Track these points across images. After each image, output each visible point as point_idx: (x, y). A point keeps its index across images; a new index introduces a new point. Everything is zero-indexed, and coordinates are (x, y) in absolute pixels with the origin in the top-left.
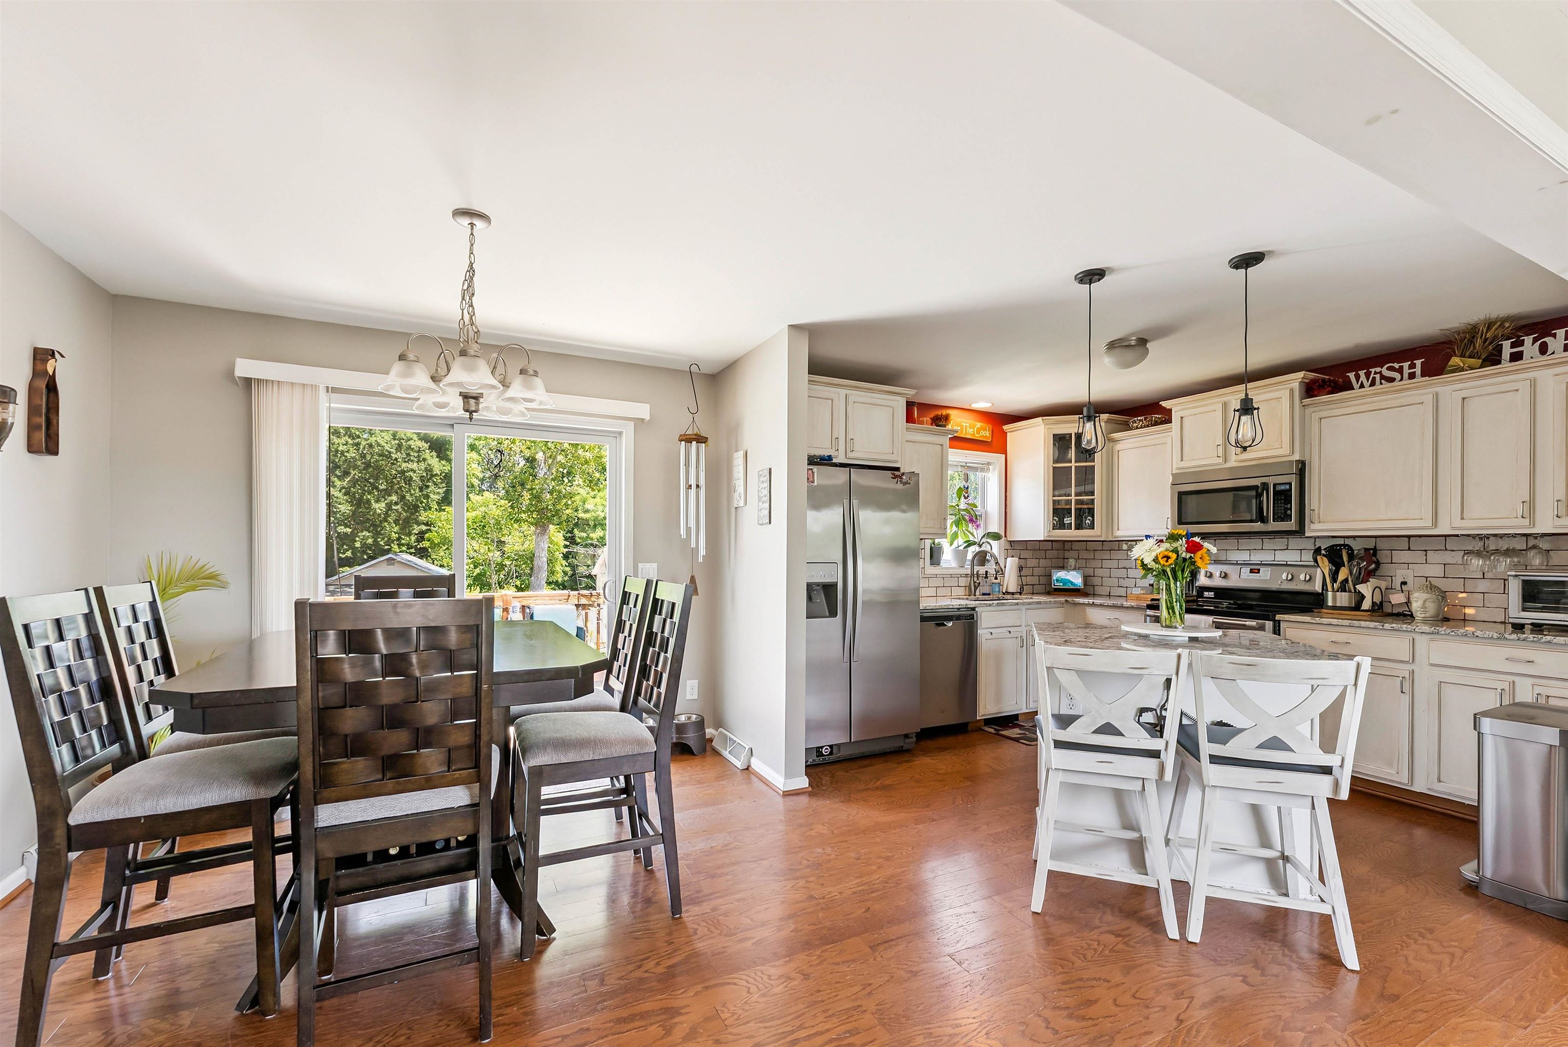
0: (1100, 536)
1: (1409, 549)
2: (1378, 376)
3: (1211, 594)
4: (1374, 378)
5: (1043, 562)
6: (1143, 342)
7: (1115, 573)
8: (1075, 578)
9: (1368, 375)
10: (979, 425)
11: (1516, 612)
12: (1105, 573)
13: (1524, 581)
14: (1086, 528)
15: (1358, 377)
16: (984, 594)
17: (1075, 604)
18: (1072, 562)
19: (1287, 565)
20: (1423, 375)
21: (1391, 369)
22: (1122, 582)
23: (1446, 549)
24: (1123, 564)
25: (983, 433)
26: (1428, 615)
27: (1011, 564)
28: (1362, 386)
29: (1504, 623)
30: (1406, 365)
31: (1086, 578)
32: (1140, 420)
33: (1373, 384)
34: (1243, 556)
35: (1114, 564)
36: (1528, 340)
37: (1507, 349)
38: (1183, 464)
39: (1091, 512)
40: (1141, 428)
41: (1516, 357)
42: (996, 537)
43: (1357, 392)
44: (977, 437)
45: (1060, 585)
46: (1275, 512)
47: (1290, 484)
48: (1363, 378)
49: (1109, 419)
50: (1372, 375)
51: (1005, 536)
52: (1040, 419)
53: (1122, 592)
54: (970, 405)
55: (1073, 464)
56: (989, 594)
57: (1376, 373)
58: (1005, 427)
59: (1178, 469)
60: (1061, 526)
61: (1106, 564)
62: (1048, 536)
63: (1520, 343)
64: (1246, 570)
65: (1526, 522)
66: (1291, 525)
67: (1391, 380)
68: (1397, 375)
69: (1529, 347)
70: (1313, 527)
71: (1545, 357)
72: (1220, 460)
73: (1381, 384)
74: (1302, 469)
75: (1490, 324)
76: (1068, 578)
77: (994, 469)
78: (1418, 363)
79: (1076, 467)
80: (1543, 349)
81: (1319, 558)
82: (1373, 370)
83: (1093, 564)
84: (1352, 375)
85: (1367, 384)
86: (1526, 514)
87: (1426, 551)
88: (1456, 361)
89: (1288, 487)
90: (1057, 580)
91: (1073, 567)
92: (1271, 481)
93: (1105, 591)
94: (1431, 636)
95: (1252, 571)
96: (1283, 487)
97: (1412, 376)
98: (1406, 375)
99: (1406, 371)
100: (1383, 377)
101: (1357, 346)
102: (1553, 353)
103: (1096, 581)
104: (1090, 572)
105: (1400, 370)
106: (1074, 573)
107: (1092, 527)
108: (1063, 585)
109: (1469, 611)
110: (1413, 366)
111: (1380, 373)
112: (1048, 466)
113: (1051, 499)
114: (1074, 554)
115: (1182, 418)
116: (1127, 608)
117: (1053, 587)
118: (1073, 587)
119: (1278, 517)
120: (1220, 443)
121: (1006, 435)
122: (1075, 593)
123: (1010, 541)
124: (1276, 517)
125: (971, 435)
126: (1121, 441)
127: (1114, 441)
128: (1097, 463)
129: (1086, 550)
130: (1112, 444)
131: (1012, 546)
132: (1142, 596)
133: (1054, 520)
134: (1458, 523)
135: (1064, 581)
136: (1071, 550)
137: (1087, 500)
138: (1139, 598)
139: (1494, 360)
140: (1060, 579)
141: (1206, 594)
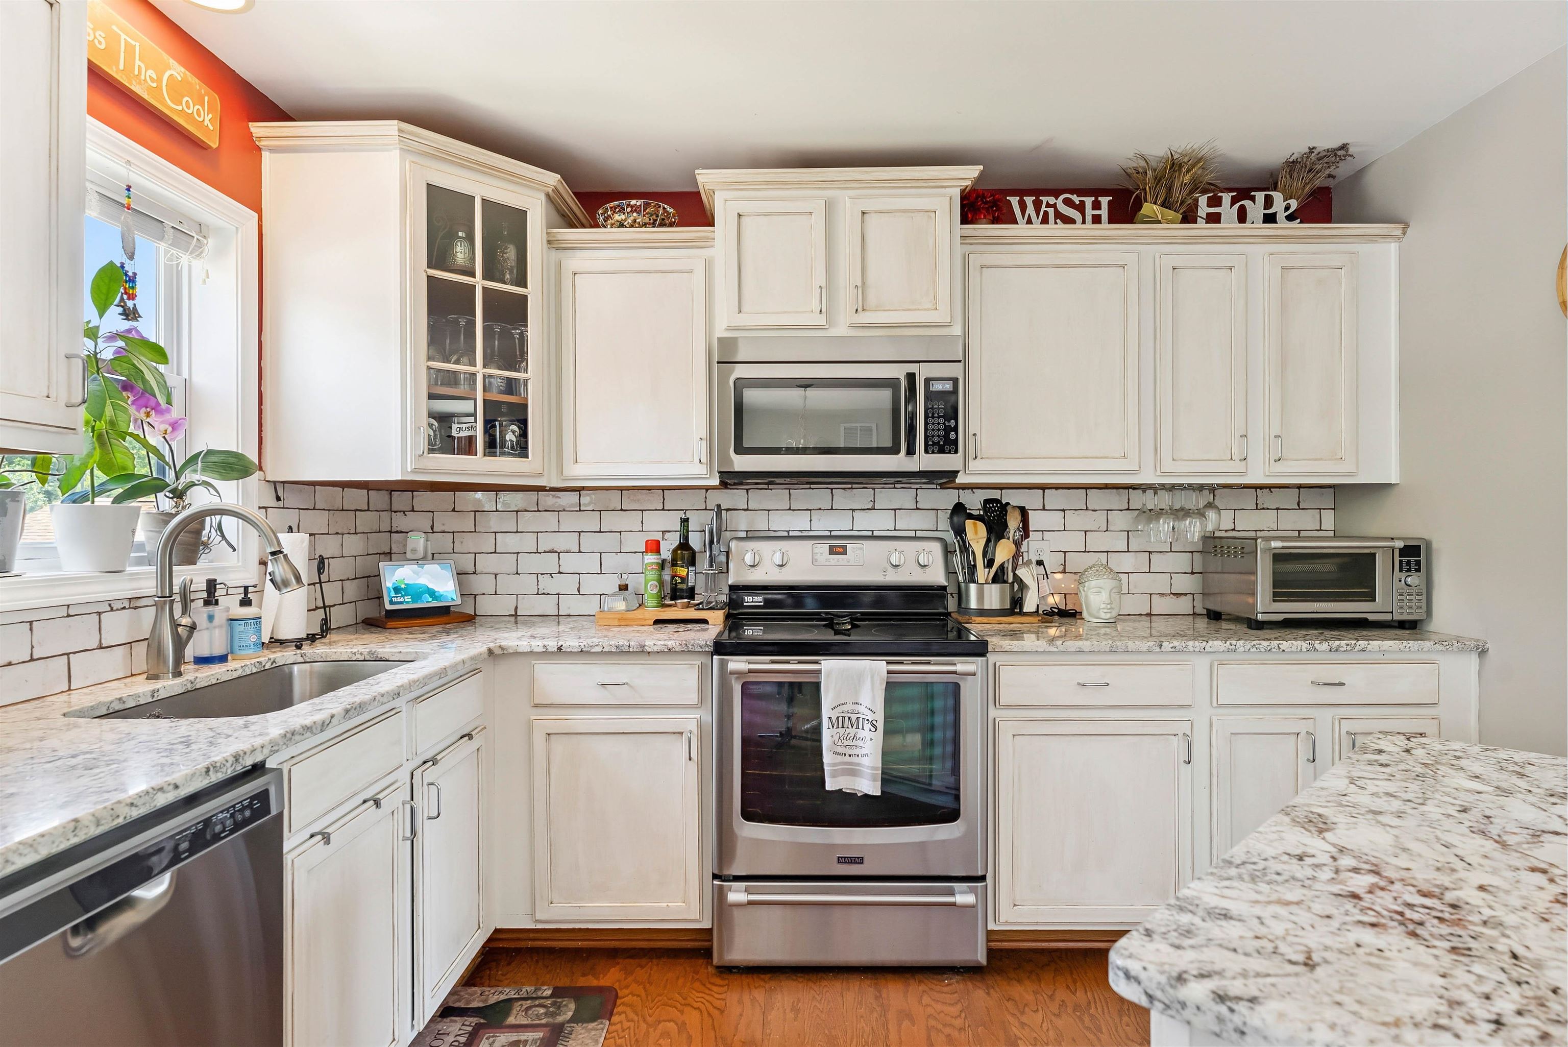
0: (540, 475)
1: (1044, 509)
2: (1051, 211)
4: (1046, 213)
5: (354, 545)
8: (437, 581)
9: (1037, 205)
11: (1264, 604)
12: (506, 564)
13: (1274, 555)
14: (508, 454)
15: (1023, 205)
18: (417, 542)
20: (1111, 221)
21: (1068, 202)
22: (546, 584)
23: (1087, 509)
24: (547, 541)
25: (191, 109)
28: (1029, 222)
30: (1089, 201)
33: (1045, 221)
34: (799, 523)
36: (1226, 198)
37: (1203, 209)
38: (744, 320)
39: (521, 411)
40: (632, 226)
41: (1214, 218)
42: (231, 465)
43: (1020, 229)
45: (408, 603)
46: (930, 433)
47: (955, 381)
48: (1030, 210)
49: (557, 187)
50: (1043, 208)
51: (261, 464)
52: (392, 127)
53: (547, 606)
55: (479, 282)
57: (1048, 205)
58: (258, 129)
59: (730, 328)
60: (450, 445)
61: (508, 542)
62: (415, 471)
63: (1215, 201)
64: (823, 548)
65: (1242, 467)
66: (952, 462)
67: (1068, 220)
68: (1076, 215)
69: (1228, 210)
70: (973, 465)
71: (1243, 227)
72: (817, 318)
73: (1056, 223)
74: (964, 351)
76: (419, 580)
77: (221, 252)
78: (1104, 201)
79: (484, 289)
80: (1242, 216)
81: (969, 524)
82: (1044, 199)
83: (469, 543)
84: (1014, 201)
85: (1036, 220)
86: (1244, 456)
87: (1064, 510)
88: (1149, 207)
89: (948, 386)
90: (397, 590)
91: (421, 554)
92: (923, 372)
95: (833, 551)
96: (937, 387)
97: (1097, 220)
98: (1089, 218)
99: (1089, 212)
100: (1059, 215)
102: (1253, 223)
103: (482, 584)
104: (467, 562)
105: (1081, 208)
106: (433, 568)
108: (413, 601)
110: (1097, 205)
111: (1055, 206)
112: (413, 271)
113: (424, 364)
114: (418, 520)
115: (739, 215)
117: (388, 607)
118: (435, 604)
119: (934, 444)
120: (823, 285)
121: (259, 149)
122: (444, 619)
123: (275, 483)
124: (930, 443)
125: (150, 89)
126: (579, 254)
127: (558, 249)
128: (534, 291)
129: (454, 510)
130: (561, 254)
131: (278, 499)
132: (631, 615)
133: (430, 426)
134: (1168, 465)
135: (417, 592)
136: (413, 511)
137: (509, 380)
138: (625, 619)
139: (1189, 217)
140: (403, 586)
141: (749, 600)
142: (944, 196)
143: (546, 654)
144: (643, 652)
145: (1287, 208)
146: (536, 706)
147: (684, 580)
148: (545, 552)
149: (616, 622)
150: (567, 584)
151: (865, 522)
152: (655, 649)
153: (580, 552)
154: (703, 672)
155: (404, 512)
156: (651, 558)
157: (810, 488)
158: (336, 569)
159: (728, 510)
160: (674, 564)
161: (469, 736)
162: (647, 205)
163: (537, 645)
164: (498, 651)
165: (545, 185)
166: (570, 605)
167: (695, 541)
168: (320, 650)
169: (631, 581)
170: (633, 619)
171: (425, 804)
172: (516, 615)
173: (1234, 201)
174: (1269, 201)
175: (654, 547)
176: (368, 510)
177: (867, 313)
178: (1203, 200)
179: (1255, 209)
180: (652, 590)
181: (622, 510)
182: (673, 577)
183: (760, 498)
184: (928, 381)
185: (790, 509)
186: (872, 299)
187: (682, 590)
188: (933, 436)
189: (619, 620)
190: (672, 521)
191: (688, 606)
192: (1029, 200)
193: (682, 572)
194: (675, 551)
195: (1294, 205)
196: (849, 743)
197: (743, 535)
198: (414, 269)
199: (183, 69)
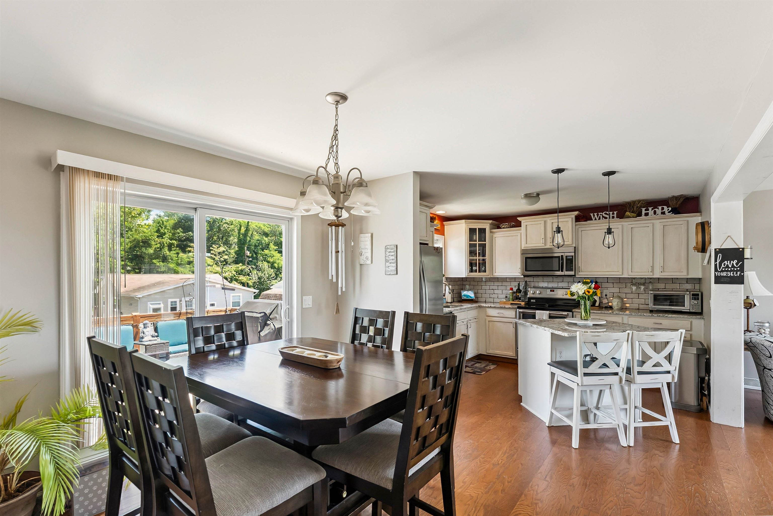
0: (489, 275)
1: (607, 282)
2: (601, 216)
3: (534, 301)
4: (600, 217)
5: (458, 288)
6: (538, 195)
7: (488, 292)
8: (471, 294)
9: (598, 215)
11: (651, 306)
12: (484, 292)
13: (654, 295)
14: (483, 272)
15: (594, 216)
18: (467, 287)
19: (563, 288)
20: (617, 218)
21: (606, 214)
22: (491, 296)
23: (620, 283)
24: (491, 287)
26: (619, 307)
28: (596, 219)
29: (638, 309)
30: (611, 213)
31: (475, 294)
32: (506, 225)
33: (599, 219)
34: (545, 285)
35: (488, 287)
36: (650, 209)
37: (644, 212)
38: (527, 245)
39: (485, 265)
40: (505, 228)
41: (647, 215)
43: (594, 221)
45: (465, 298)
46: (567, 267)
47: (573, 256)
48: (596, 216)
49: (491, 223)
51: (445, 275)
52: (464, 220)
53: (492, 300)
54: (436, 212)
55: (477, 243)
57: (600, 215)
58: (444, 223)
59: (524, 247)
60: (473, 271)
62: (467, 276)
63: (648, 210)
64: (549, 291)
65: (652, 274)
66: (572, 273)
67: (606, 218)
68: (608, 216)
69: (651, 212)
70: (579, 273)
71: (655, 215)
72: (543, 245)
73: (602, 219)
74: (575, 250)
75: (639, 201)
76: (468, 294)
77: (440, 243)
78: (615, 212)
80: (655, 212)
82: (599, 213)
84: (592, 215)
85: (597, 219)
86: (652, 271)
87: (613, 283)
88: (628, 213)
89: (571, 257)
90: (464, 296)
91: (469, 289)
93: (483, 300)
94: (629, 316)
95: (551, 291)
96: (569, 258)
97: (613, 217)
98: (611, 217)
99: (611, 215)
100: (603, 217)
101: (595, 204)
102: (658, 214)
103: (479, 295)
104: (476, 291)
106: (470, 292)
107: (485, 271)
108: (467, 298)
109: (627, 305)
110: (613, 214)
111: (602, 215)
113: (468, 258)
115: (526, 225)
116: (506, 308)
117: (463, 299)
118: (470, 298)
119: (569, 269)
120: (543, 238)
122: (472, 301)
124: (567, 269)
126: (496, 233)
127: (492, 233)
128: (487, 242)
129: (474, 281)
130: (492, 235)
131: (447, 280)
132: (506, 302)
133: (470, 268)
134: (630, 273)
136: (466, 281)
137: (483, 259)
139: (640, 215)
141: (532, 301)
142: (570, 218)
143: (488, 307)
145: (668, 210)
146: (487, 316)
147: (518, 296)
148: (491, 289)
149: (503, 303)
150: (495, 296)
151: (561, 285)
154: (516, 312)
156: (511, 291)
158: (455, 291)
159: (529, 282)
160: (516, 293)
161: (476, 319)
162: (508, 224)
163: (487, 306)
164: (480, 306)
165: (489, 223)
166: (496, 300)
167: (521, 288)
168: (453, 304)
169: (508, 296)
171: (469, 326)
172: (485, 302)
173: (652, 209)
174: (663, 209)
175: (512, 289)
176: (459, 281)
178: (643, 209)
179: (659, 211)
180: (511, 297)
181: (506, 282)
182: (516, 295)
183: (536, 279)
184: (566, 256)
185: (543, 282)
187: (518, 298)
190: (516, 284)
191: (518, 301)
192: (595, 214)
193: (518, 294)
194: (516, 290)
195: (670, 209)
197: (532, 287)
198: (467, 243)
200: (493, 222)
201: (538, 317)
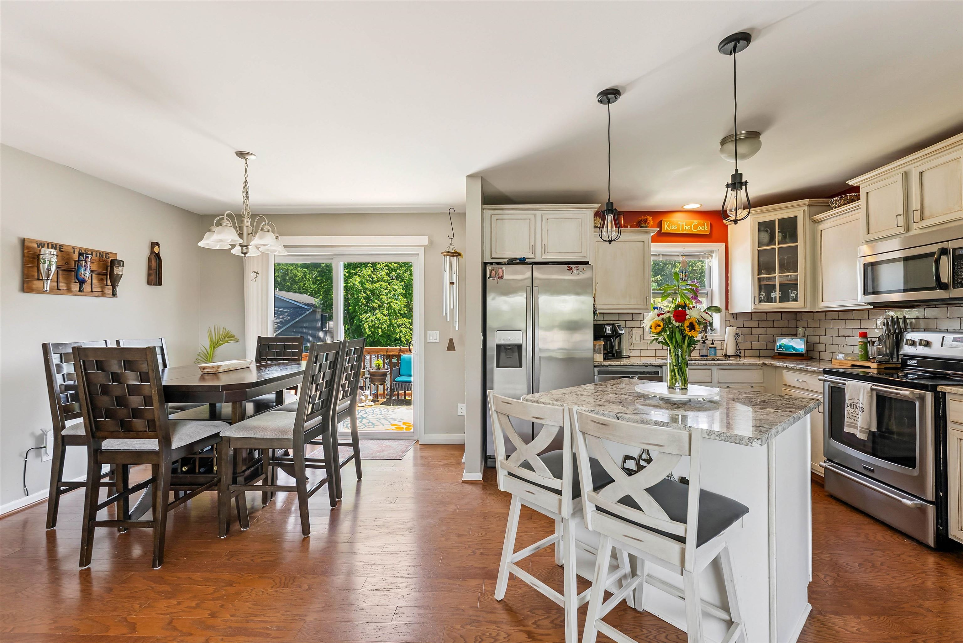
0: (806, 308)
3: (915, 362)
5: (770, 331)
6: (755, 134)
7: (837, 340)
8: (799, 345)
10: (696, 222)
12: (828, 340)
14: (792, 301)
16: (702, 356)
17: (776, 367)
18: (801, 330)
24: (842, 332)
25: (700, 228)
27: (730, 331)
31: (809, 344)
32: (837, 201)
34: (954, 325)
35: (834, 332)
39: (795, 286)
40: (838, 207)
42: (717, 310)
44: (694, 231)
45: (784, 350)
46: (956, 277)
49: (809, 203)
51: (727, 309)
54: (682, 207)
55: (777, 246)
56: (706, 356)
58: (725, 221)
59: (864, 242)
60: (769, 299)
61: (830, 332)
62: (754, 309)
72: (902, 230)
76: (791, 344)
77: (716, 256)
79: (779, 248)
83: (818, 332)
90: (781, 346)
91: (801, 335)
92: (951, 245)
93: (828, 357)
96: (960, 252)
103: (818, 347)
104: (813, 339)
106: (797, 340)
107: (796, 299)
108: (785, 351)
112: (753, 250)
113: (757, 277)
114: (804, 323)
115: (868, 193)
116: (816, 372)
117: (776, 351)
118: (794, 352)
119: (958, 283)
120: (901, 213)
121: (727, 226)
122: (801, 358)
123: (733, 313)
124: (956, 282)
125: (688, 231)
126: (824, 222)
127: (818, 222)
128: (800, 242)
129: (813, 320)
130: (816, 224)
131: (734, 317)
135: (787, 347)
137: (790, 276)
138: (841, 363)
140: (783, 345)
141: (910, 362)
143: (784, 368)
144: (807, 371)
146: (784, 385)
148: (841, 336)
149: (838, 364)
152: (810, 370)
153: (853, 337)
155: (800, 320)
156: (861, 340)
157: (960, 306)
163: (782, 365)
164: (769, 364)
165: (804, 204)
170: (843, 363)
175: (863, 335)
176: (782, 320)
177: (923, 221)
180: (860, 353)
181: (869, 319)
184: (954, 250)
185: (948, 318)
186: (927, 213)
188: (958, 279)
189: (839, 363)
196: (855, 415)
199: (698, 221)
200: (811, 202)
201: (848, 394)
